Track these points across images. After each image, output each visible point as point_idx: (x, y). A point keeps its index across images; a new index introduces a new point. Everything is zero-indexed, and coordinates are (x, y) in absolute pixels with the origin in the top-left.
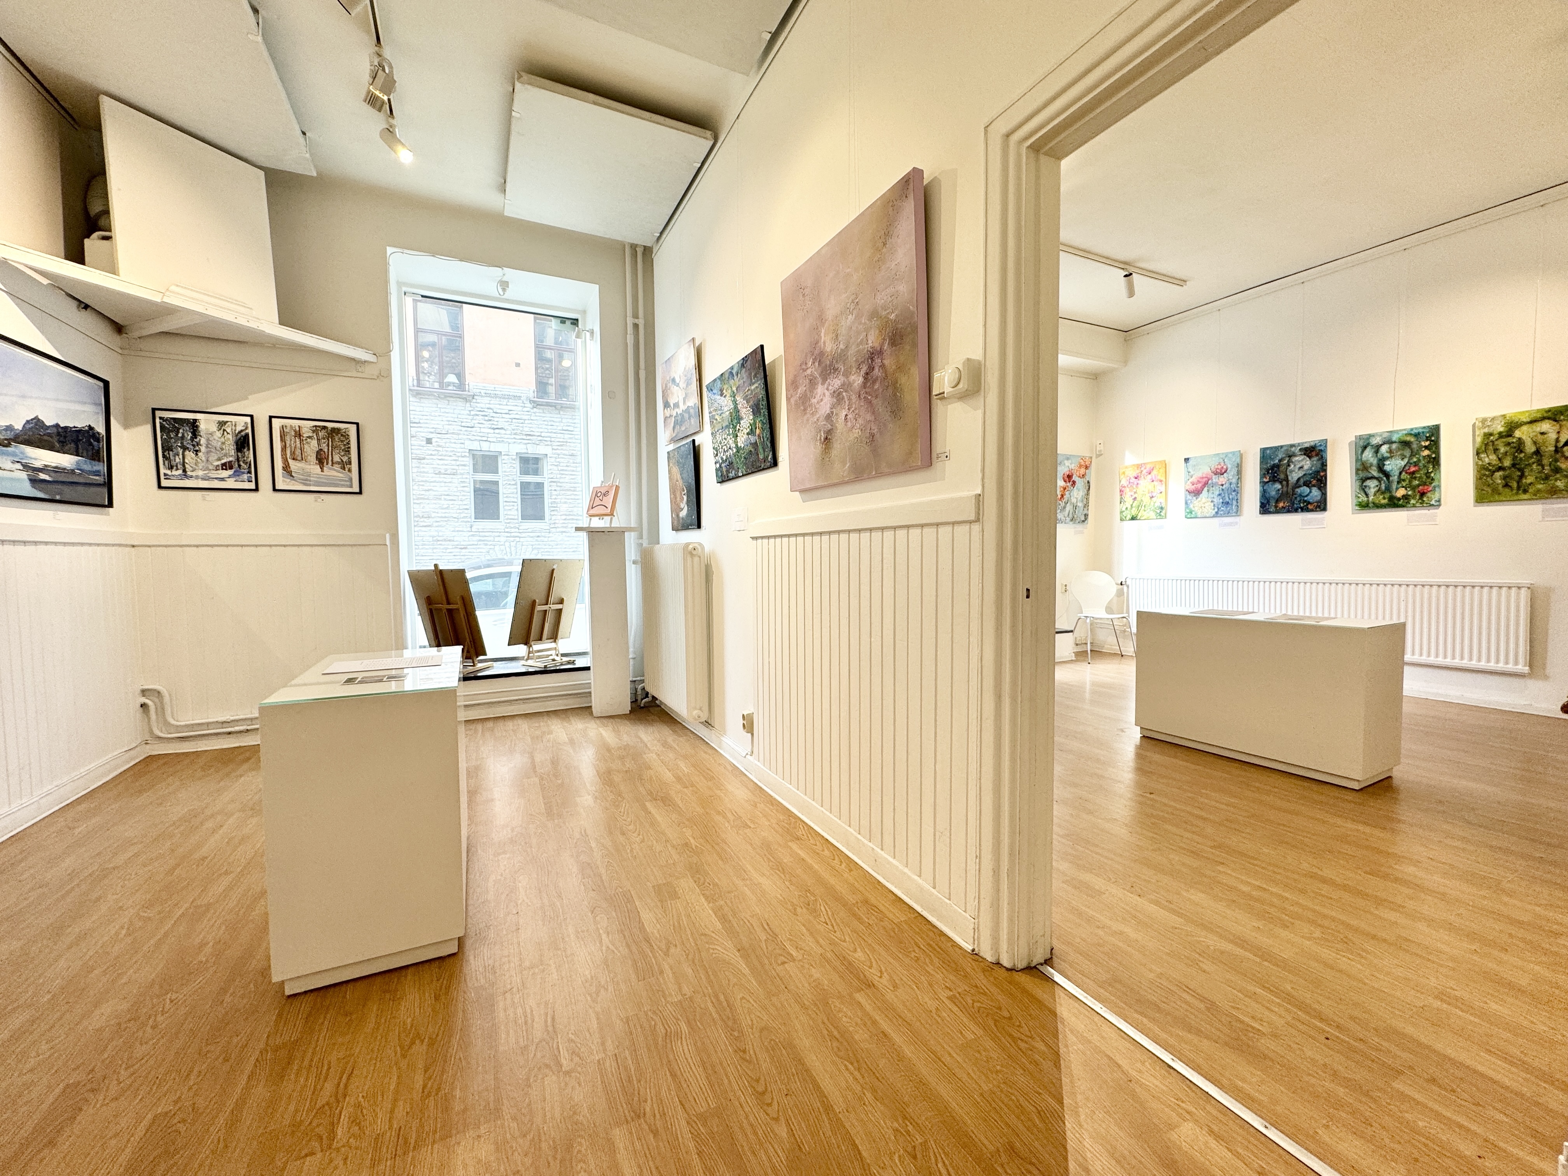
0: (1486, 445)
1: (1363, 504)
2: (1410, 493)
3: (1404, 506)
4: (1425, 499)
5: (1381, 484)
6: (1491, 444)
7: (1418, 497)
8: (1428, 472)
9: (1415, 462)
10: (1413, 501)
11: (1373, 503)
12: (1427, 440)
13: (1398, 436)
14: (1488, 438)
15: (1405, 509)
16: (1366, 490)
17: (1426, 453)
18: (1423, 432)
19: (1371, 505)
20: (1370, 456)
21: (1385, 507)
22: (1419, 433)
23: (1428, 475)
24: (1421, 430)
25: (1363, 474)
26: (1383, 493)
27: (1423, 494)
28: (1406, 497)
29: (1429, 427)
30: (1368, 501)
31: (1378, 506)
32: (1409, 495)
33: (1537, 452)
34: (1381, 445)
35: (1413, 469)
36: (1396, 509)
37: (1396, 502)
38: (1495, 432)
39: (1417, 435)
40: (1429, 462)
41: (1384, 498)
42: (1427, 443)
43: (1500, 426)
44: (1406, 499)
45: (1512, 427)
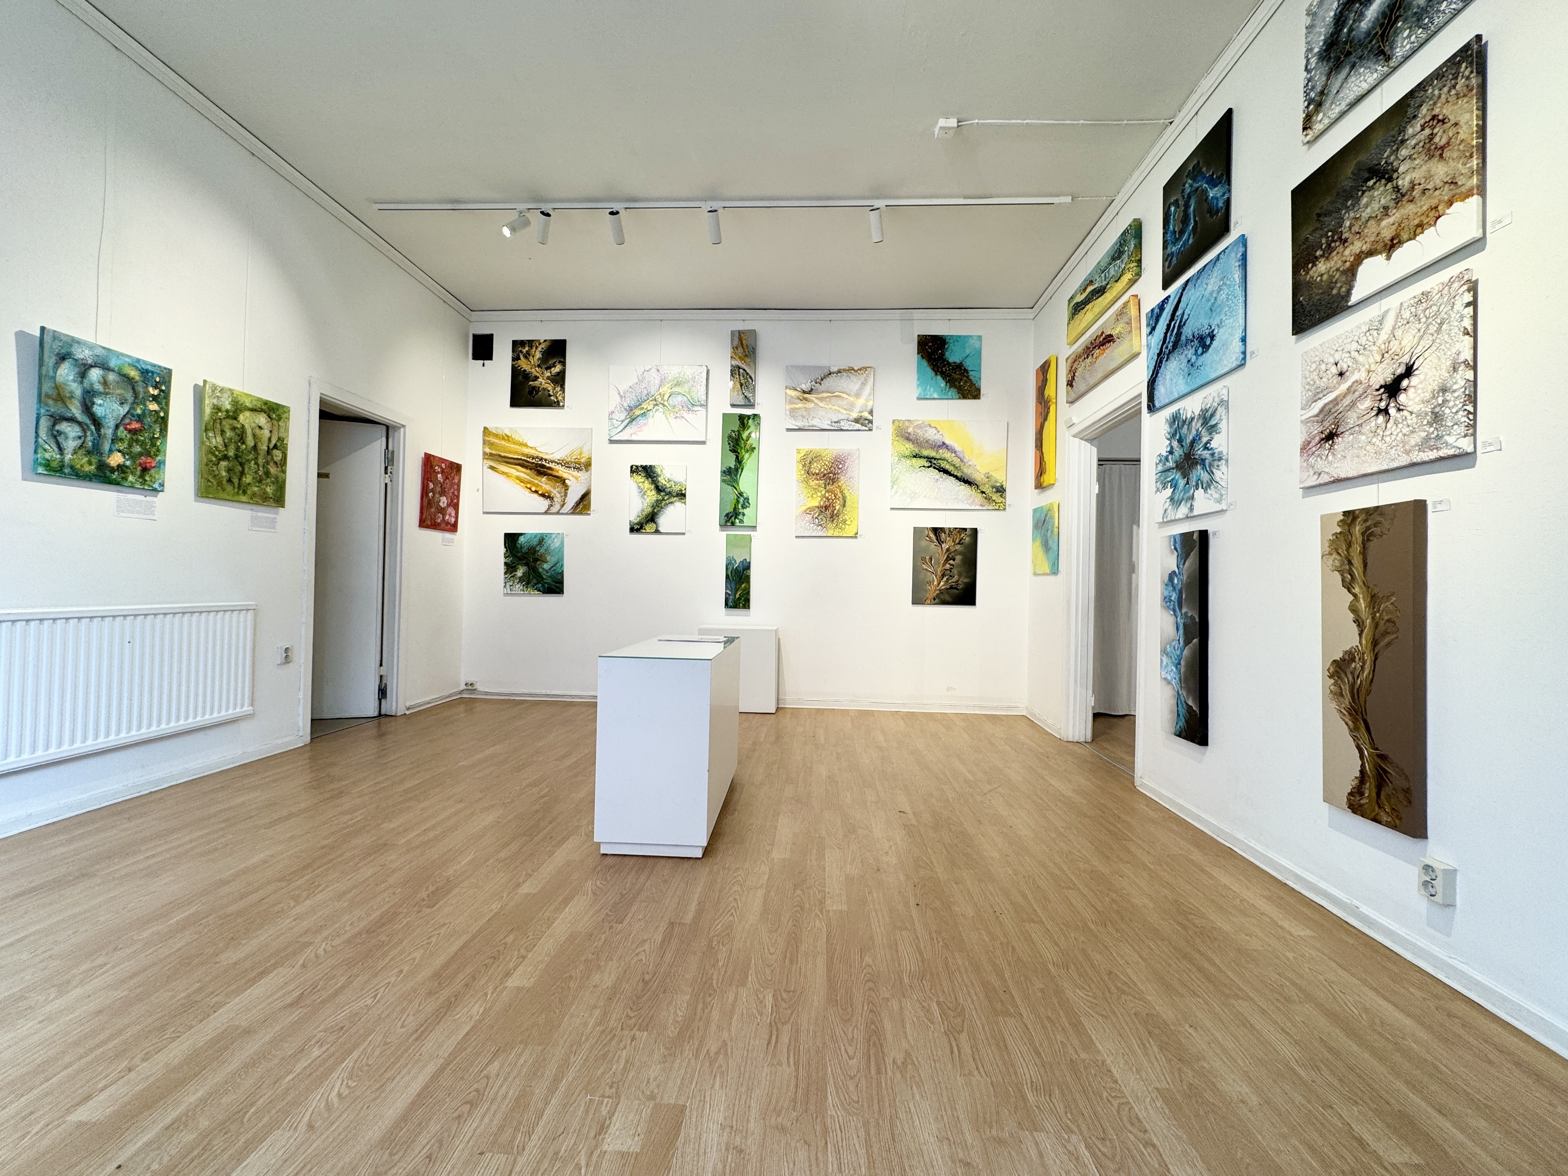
0: (215, 421)
1: (54, 464)
2: (128, 463)
3: (118, 484)
4: (147, 478)
5: (85, 436)
6: (218, 421)
7: (138, 473)
8: (154, 437)
9: (138, 416)
10: (131, 478)
11: (72, 467)
12: (156, 387)
13: (119, 362)
14: (217, 413)
15: (118, 488)
16: (61, 439)
17: (153, 407)
18: (153, 372)
19: (66, 471)
20: (71, 378)
21: (90, 480)
22: (147, 371)
23: (153, 439)
24: (150, 368)
25: (56, 408)
26: (89, 453)
27: (145, 470)
28: (121, 468)
29: (160, 367)
30: (62, 461)
31: (78, 475)
32: (127, 467)
33: (255, 447)
34: (92, 366)
35: (135, 425)
36: (107, 486)
37: (108, 473)
38: (223, 409)
39: (145, 373)
40: (155, 422)
41: (90, 463)
42: (156, 392)
43: (227, 402)
44: (124, 472)
45: (237, 409)
